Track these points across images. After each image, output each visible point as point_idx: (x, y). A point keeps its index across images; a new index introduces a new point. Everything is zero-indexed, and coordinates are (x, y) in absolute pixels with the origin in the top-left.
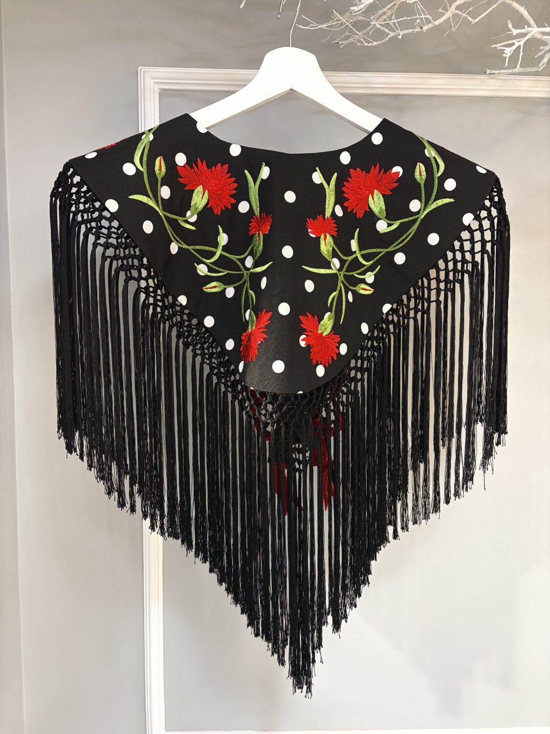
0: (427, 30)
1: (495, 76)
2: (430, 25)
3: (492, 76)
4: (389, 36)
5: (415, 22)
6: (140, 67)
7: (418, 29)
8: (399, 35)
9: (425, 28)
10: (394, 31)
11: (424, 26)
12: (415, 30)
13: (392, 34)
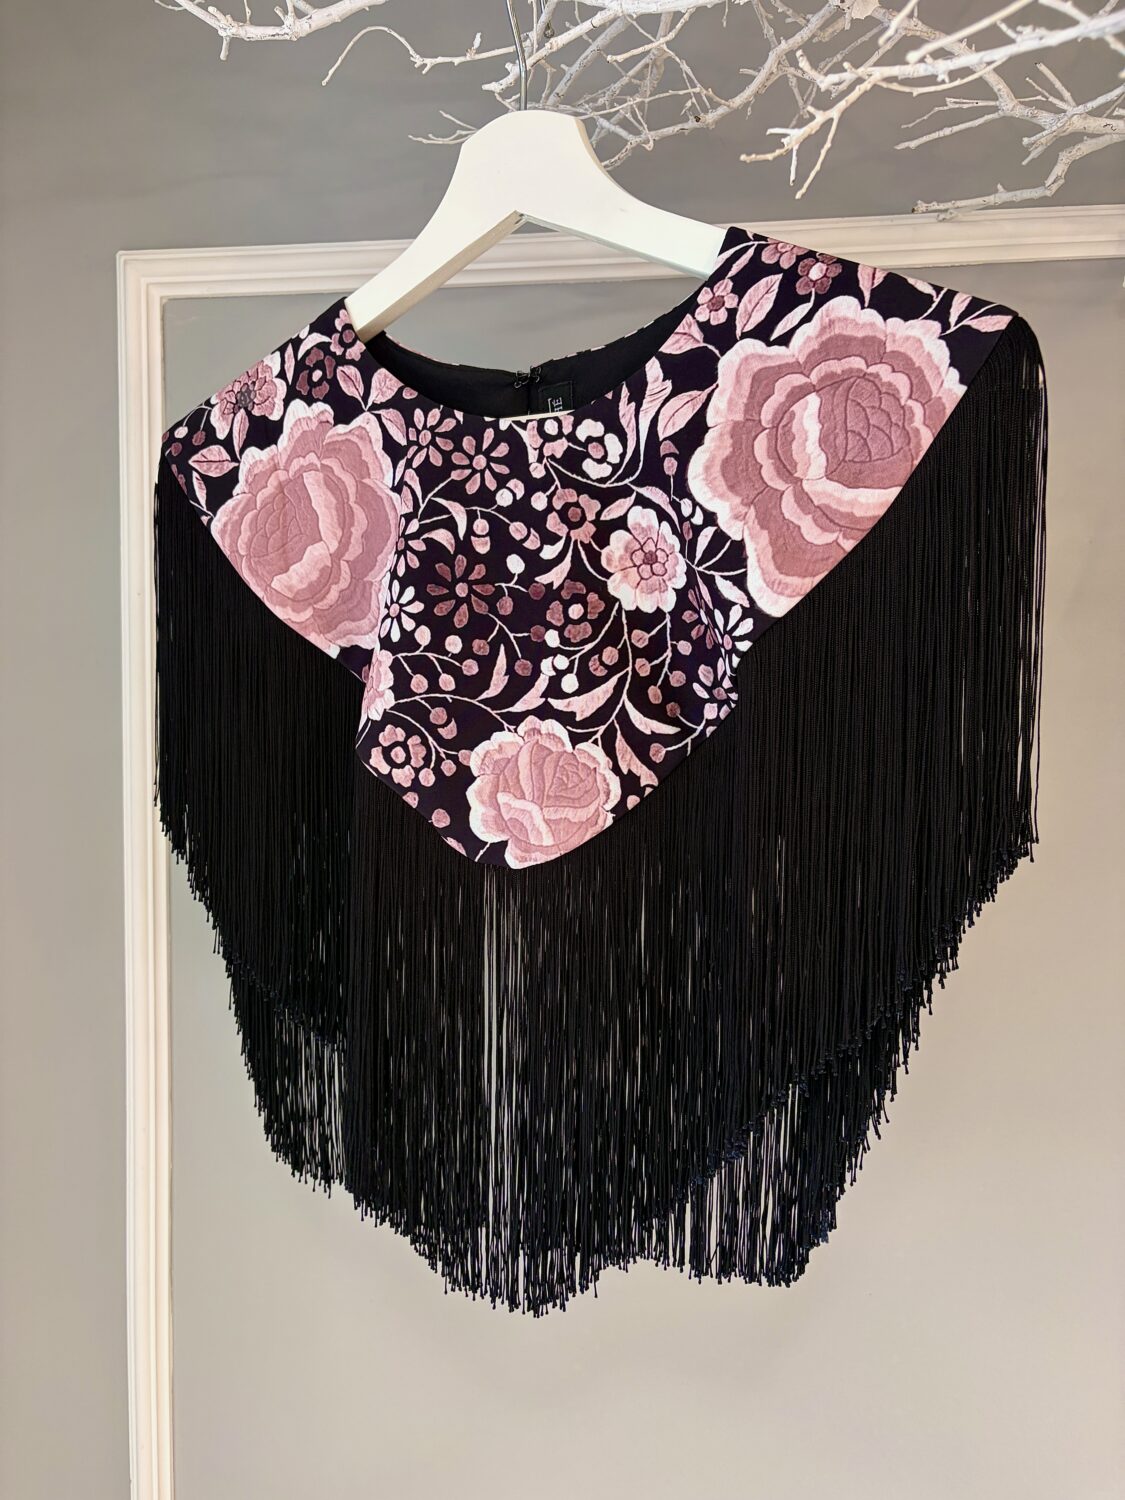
0: (717, 122)
1: (948, 216)
2: (721, 111)
3: (942, 216)
4: (628, 147)
5: (683, 106)
6: (121, 252)
7: (691, 124)
8: (648, 141)
9: (710, 117)
10: (637, 133)
11: (706, 111)
12: (686, 126)
13: (633, 140)
